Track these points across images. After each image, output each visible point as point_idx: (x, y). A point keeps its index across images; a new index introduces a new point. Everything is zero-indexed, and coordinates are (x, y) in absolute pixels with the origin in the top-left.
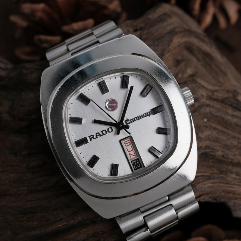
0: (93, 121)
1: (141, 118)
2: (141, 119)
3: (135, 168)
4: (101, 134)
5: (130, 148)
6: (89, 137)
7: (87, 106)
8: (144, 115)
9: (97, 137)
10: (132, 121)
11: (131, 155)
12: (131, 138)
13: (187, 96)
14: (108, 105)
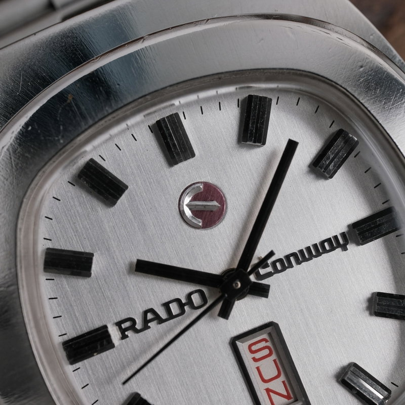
0: (131, 264)
1: (311, 257)
4: (163, 314)
5: (269, 367)
6: (119, 324)
7: (113, 209)
8: (322, 243)
11: (271, 395)
14: (191, 207)
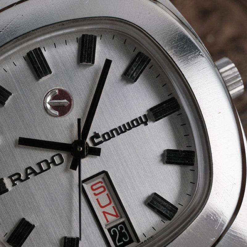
0: (16, 141)
1: (126, 130)
2: (128, 132)
3: (118, 244)
4: (37, 170)
5: (104, 199)
6: (10, 177)
9: (27, 178)
10: (107, 137)
11: (106, 214)
12: (105, 176)
13: (227, 76)
14: (51, 104)
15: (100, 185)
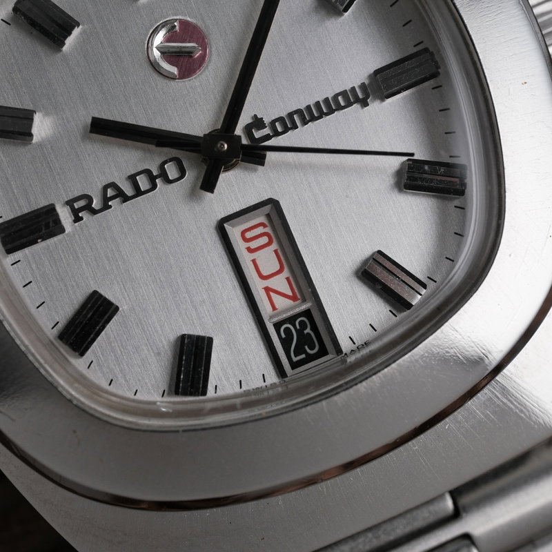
1: (322, 114)
2: (325, 118)
3: (295, 359)
4: (129, 191)
5: (268, 260)
6: (70, 203)
8: (336, 97)
9: (106, 206)
11: (272, 294)
12: (273, 210)
14: (162, 50)
15: (260, 230)
